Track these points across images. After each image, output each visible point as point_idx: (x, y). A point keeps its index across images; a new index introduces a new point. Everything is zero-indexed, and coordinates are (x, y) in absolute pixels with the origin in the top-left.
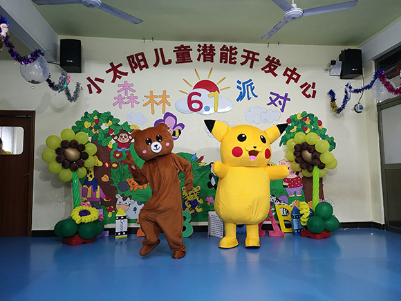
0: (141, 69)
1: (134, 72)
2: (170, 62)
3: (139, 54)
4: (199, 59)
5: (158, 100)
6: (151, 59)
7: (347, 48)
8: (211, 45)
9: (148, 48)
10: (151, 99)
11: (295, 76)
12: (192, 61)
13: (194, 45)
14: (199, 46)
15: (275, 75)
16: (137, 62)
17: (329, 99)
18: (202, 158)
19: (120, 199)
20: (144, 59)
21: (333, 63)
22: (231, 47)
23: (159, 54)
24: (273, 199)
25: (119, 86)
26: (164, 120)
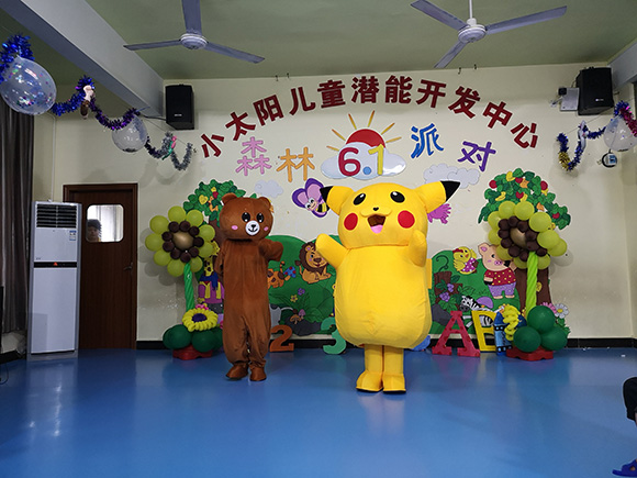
0: (273, 120)
1: (263, 124)
2: (313, 106)
3: (270, 99)
4: (354, 100)
5: (297, 161)
6: (286, 103)
7: (587, 66)
8: (373, 77)
9: (282, 89)
10: (288, 159)
11: (503, 116)
12: (344, 103)
13: (347, 80)
14: (355, 80)
15: (471, 115)
16: (268, 109)
17: (558, 148)
20: (277, 105)
21: (562, 92)
22: (402, 78)
23: (298, 96)
24: (467, 302)
25: (244, 144)
26: (305, 190)
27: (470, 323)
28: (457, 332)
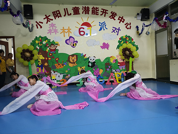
0: (58, 18)
1: (55, 19)
2: (71, 14)
3: (57, 11)
4: (83, 13)
5: (66, 31)
6: (62, 13)
7: (144, 8)
8: (88, 7)
9: (61, 8)
10: (63, 30)
11: (123, 20)
12: (80, 14)
13: (80, 7)
14: (83, 7)
15: (115, 20)
16: (57, 14)
17: (136, 30)
18: (85, 55)
19: (53, 72)
20: (59, 13)
21: (138, 14)
22: (96, 7)
23: (66, 11)
24: (114, 71)
25: (49, 25)
26: (69, 40)
27: (114, 76)
28: (112, 79)
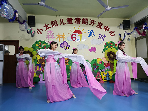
0: (55, 26)
1: (53, 27)
2: (65, 24)
3: (55, 21)
4: (75, 23)
5: (61, 37)
6: (59, 22)
7: (125, 19)
8: (79, 18)
9: (58, 19)
10: (59, 36)
11: (108, 29)
12: (73, 23)
13: (73, 18)
14: (75, 18)
15: (101, 28)
16: (54, 24)
17: (119, 37)
20: (56, 23)
21: (121, 24)
22: (86, 19)
23: (62, 21)
25: (48, 32)
26: (63, 44)
27: (100, 75)
28: (99, 77)
